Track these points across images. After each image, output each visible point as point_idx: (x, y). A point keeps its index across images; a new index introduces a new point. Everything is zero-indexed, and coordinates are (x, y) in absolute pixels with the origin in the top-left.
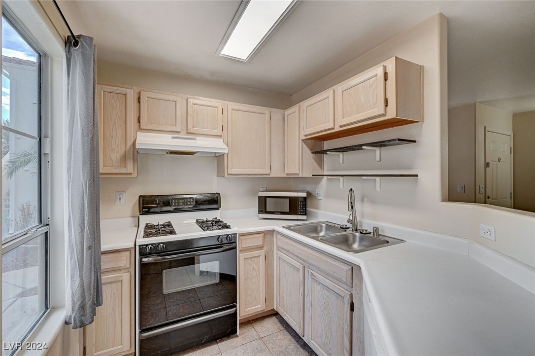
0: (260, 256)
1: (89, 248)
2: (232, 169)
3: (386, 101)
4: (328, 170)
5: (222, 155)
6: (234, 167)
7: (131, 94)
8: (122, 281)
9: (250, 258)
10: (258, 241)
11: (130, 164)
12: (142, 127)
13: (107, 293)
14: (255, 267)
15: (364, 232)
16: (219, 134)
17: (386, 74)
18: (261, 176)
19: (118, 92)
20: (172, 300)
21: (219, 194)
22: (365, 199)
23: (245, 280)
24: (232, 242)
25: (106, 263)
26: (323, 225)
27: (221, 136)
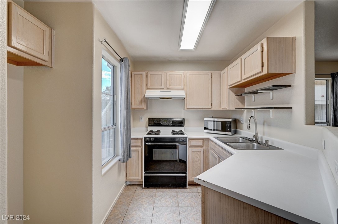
0: (200, 151)
1: (126, 135)
2: (189, 105)
3: (263, 63)
4: (248, 106)
5: (184, 99)
6: (191, 104)
7: (144, 74)
8: (138, 151)
9: (195, 151)
10: (200, 143)
11: (143, 104)
12: (148, 88)
13: (133, 154)
14: (198, 157)
15: (261, 143)
16: (182, 88)
17: (262, 48)
18: (206, 109)
19: (139, 74)
20: (163, 169)
21: (184, 118)
22: (265, 123)
23: (192, 162)
24: (184, 141)
25: (133, 143)
26: (240, 138)
27: (183, 89)
